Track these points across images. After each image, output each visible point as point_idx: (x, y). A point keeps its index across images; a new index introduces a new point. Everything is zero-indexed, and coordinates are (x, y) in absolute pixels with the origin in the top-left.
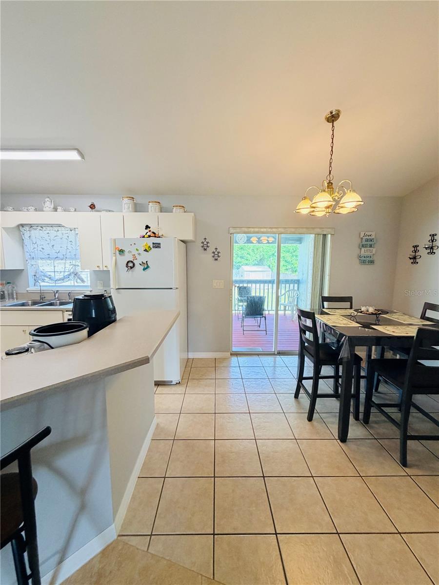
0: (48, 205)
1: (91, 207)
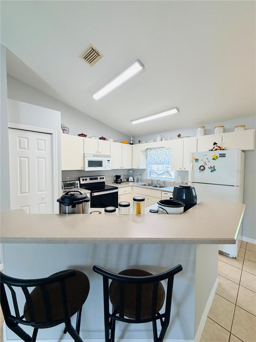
0: (159, 138)
1: (178, 136)
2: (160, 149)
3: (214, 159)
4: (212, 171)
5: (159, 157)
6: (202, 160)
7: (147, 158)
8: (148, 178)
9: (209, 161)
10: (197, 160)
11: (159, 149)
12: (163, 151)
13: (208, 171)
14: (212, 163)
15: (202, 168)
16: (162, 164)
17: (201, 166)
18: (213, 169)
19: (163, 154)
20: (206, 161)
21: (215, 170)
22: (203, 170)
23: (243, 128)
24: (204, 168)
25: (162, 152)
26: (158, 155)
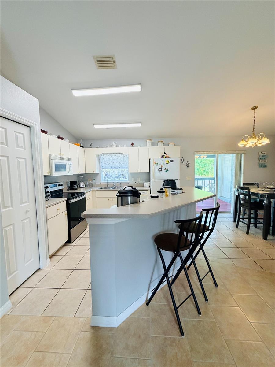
0: (114, 145)
1: (132, 145)
2: (115, 154)
3: (167, 163)
4: (166, 171)
5: (113, 162)
6: (160, 164)
7: (101, 163)
8: (102, 182)
9: (164, 165)
10: (157, 164)
11: (113, 155)
12: (118, 157)
13: (164, 171)
14: (166, 166)
15: (160, 169)
16: (117, 168)
17: (160, 168)
18: (167, 170)
19: (117, 159)
20: (163, 164)
21: (168, 170)
22: (161, 171)
23: (174, 145)
24: (162, 169)
25: (116, 157)
26: (112, 160)
